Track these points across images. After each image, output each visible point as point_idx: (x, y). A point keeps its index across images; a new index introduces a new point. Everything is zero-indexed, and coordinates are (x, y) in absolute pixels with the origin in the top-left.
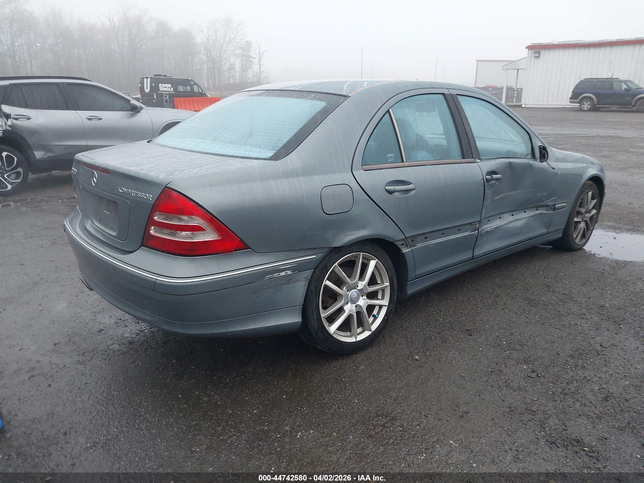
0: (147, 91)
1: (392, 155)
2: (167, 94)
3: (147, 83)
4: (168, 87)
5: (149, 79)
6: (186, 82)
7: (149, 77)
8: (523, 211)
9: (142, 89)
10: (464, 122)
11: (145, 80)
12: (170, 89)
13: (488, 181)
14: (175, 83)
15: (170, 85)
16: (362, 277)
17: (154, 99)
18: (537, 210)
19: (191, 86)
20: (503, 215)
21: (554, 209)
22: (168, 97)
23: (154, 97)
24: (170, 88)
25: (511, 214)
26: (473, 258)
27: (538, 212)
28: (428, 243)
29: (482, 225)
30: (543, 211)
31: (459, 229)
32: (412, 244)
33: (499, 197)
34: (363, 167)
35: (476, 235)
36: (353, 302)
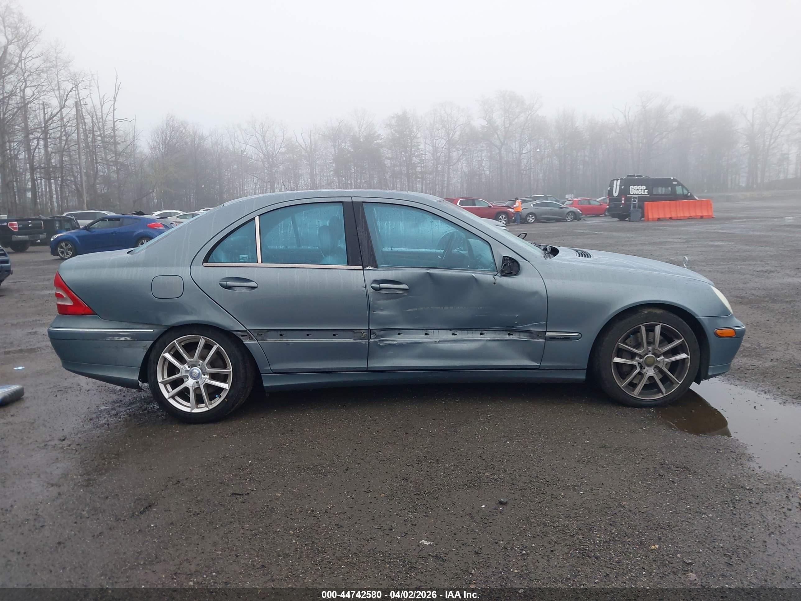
0: (615, 194)
1: (246, 256)
2: (636, 198)
3: (616, 186)
4: (641, 190)
5: (619, 181)
6: (666, 183)
7: (619, 179)
8: (480, 332)
9: (610, 193)
10: (359, 228)
11: (615, 181)
12: (644, 192)
13: (376, 290)
14: (650, 184)
15: (644, 187)
16: (203, 357)
17: (622, 204)
18: (509, 334)
19: (673, 187)
20: (431, 331)
21: (545, 338)
22: (637, 201)
23: (621, 201)
24: (644, 190)
25: (450, 332)
26: (367, 370)
27: (511, 337)
28: (284, 341)
29: (382, 336)
30: (523, 337)
31: (335, 333)
32: (259, 338)
33: (414, 309)
34: (205, 264)
35: (366, 344)
36: (194, 378)
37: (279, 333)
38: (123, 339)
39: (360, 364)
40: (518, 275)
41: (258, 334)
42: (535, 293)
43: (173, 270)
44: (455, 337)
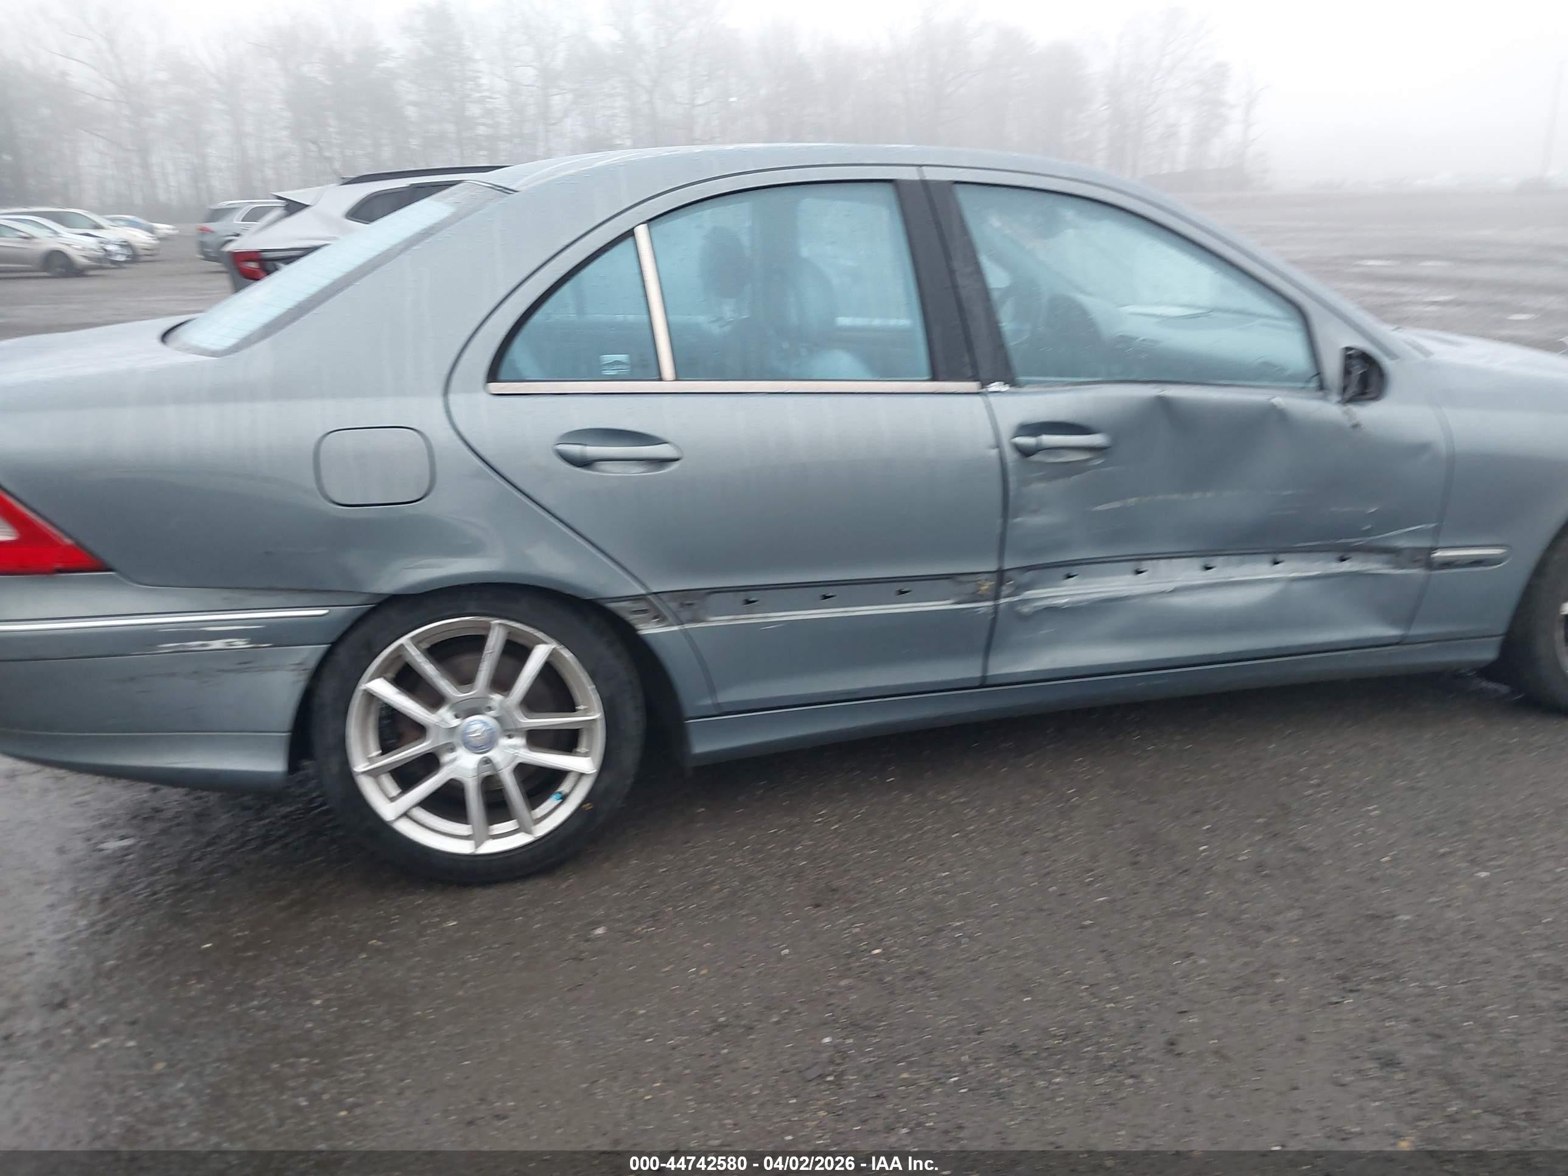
1: (622, 357)
8: (1269, 557)
10: (957, 264)
13: (1025, 452)
16: (502, 683)
18: (1343, 560)
20: (1149, 562)
21: (1430, 565)
25: (1198, 562)
26: (984, 683)
27: (1346, 567)
28: (757, 618)
29: (1028, 587)
30: (1374, 566)
31: (901, 588)
32: (685, 614)
33: (1116, 505)
34: (495, 387)
35: (985, 614)
36: (474, 748)
37: (742, 596)
38: (217, 644)
39: (966, 670)
40: (1379, 400)
41: (682, 605)
42: (1422, 448)
43: (387, 410)
44: (1211, 576)
